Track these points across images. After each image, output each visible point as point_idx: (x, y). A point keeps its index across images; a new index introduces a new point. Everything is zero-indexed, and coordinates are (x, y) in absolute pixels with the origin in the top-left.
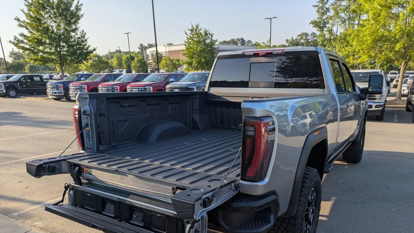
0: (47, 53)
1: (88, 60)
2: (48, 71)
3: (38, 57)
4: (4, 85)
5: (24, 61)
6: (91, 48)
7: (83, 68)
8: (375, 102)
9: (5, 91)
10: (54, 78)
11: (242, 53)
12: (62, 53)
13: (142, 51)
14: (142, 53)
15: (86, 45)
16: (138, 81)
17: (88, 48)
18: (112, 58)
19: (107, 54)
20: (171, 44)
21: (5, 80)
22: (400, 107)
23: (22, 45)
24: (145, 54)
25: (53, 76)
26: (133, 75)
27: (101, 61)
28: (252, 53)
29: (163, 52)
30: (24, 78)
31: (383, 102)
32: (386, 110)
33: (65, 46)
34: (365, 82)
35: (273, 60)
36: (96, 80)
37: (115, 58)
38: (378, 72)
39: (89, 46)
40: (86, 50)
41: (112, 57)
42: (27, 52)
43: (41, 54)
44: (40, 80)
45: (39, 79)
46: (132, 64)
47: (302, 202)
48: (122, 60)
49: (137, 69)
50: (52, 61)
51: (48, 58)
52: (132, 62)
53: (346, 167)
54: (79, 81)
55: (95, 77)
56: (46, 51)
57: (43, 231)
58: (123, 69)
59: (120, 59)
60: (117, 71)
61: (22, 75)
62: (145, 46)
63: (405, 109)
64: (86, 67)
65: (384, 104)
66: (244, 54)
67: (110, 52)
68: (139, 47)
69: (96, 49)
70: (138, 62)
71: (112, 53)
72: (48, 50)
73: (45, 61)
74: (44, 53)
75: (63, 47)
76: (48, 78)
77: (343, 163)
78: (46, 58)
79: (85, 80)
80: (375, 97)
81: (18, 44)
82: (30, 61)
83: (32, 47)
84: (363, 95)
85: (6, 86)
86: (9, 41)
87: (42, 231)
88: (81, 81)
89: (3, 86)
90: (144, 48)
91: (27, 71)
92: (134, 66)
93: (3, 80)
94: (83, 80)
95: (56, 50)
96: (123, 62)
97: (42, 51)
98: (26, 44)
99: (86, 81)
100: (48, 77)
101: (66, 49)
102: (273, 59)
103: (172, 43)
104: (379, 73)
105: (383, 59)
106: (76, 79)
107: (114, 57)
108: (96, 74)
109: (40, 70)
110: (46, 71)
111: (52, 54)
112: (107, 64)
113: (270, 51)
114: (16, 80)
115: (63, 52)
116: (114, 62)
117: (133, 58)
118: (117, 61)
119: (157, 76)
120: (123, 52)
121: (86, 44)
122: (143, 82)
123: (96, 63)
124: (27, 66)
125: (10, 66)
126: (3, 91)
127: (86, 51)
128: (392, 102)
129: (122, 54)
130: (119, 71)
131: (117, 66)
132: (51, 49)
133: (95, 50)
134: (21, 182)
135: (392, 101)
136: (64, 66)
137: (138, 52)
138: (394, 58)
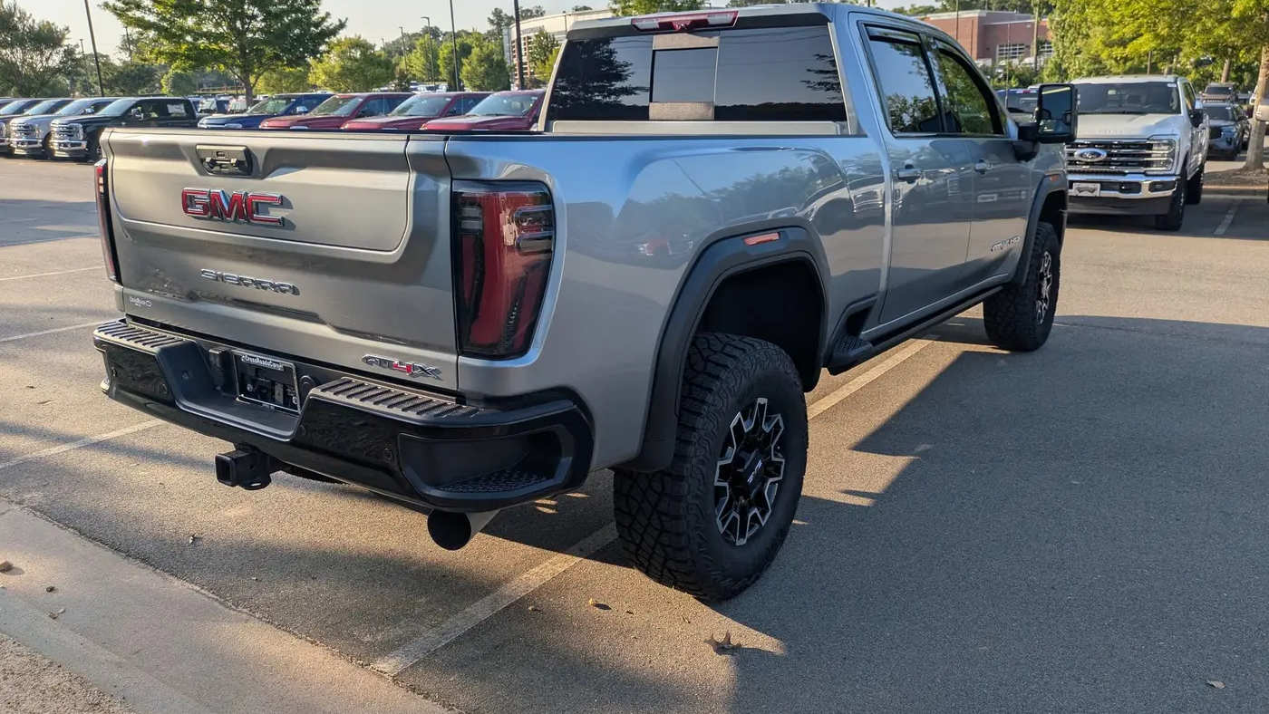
0: (208, 35)
1: (321, 54)
2: (227, 89)
3: (181, 48)
4: (84, 128)
5: (142, 60)
6: (332, 22)
7: (318, 78)
8: (1148, 173)
9: (84, 144)
10: (230, 107)
11: (629, 24)
12: (250, 35)
13: (500, 33)
14: (497, 35)
15: (315, 11)
16: (454, 114)
17: (323, 19)
18: (410, 51)
19: (398, 41)
20: (585, 8)
21: (89, 114)
22: (1255, 192)
23: (138, 14)
24: (506, 38)
25: (227, 102)
26: (439, 96)
27: (372, 59)
28: (655, 24)
29: (560, 33)
30: (139, 108)
31: (1174, 175)
32: (1205, 199)
33: (257, 16)
34: (1124, 113)
35: (711, 40)
36: (336, 113)
37: (418, 52)
38: (1167, 83)
39: (328, 14)
40: (317, 25)
41: (412, 48)
42: (152, 33)
43: (189, 38)
44: (185, 114)
45: (184, 111)
46: (464, 67)
47: (702, 432)
48: (436, 57)
49: (477, 83)
50: (220, 57)
51: (210, 50)
52: (464, 60)
53: (1002, 362)
54: (290, 114)
55: (337, 105)
56: (205, 30)
57: (38, 513)
58: (437, 83)
59: (431, 55)
60: (422, 89)
61: (134, 99)
62: (509, 15)
63: (1265, 198)
64: (327, 78)
65: (1178, 180)
66: (635, 26)
67: (404, 35)
68: (492, 17)
69: (347, 24)
70: (481, 61)
71: (414, 35)
72: (208, 27)
73: (199, 58)
74: (198, 35)
75: (254, 17)
76: (212, 108)
77: (995, 351)
78: (204, 50)
79: (306, 112)
80: (1149, 159)
81: (127, 10)
82: (156, 60)
83: (164, 19)
84: (1027, 146)
85: (88, 130)
86: (101, 3)
87: (35, 515)
88: (296, 114)
89: (81, 131)
90: (506, 21)
91: (165, 90)
92: (468, 72)
93: (82, 114)
94: (300, 113)
95: (232, 28)
96: (439, 62)
97: (189, 31)
98: (149, 10)
99: (308, 116)
100: (214, 106)
101: (259, 24)
102: (710, 37)
103: (588, 6)
104: (1169, 85)
105: (1199, 44)
106: (283, 109)
107: (415, 48)
108: (338, 95)
109: (205, 85)
110: (221, 90)
111: (220, 37)
112: (387, 68)
113: (702, 17)
114: (118, 114)
115: (252, 31)
116: (414, 62)
117: (466, 50)
118: (423, 59)
119: (510, 100)
120: (444, 35)
121: (317, 9)
122: (468, 116)
123: (357, 63)
124: (165, 77)
125: (116, 74)
126: (80, 145)
127: (317, 28)
128: (1233, 177)
129: (441, 39)
130: (429, 89)
131: (424, 74)
132: (217, 25)
133: (342, 26)
134: (32, 387)
135: (1234, 174)
136: (253, 73)
137: (489, 32)
138: (1233, 39)
